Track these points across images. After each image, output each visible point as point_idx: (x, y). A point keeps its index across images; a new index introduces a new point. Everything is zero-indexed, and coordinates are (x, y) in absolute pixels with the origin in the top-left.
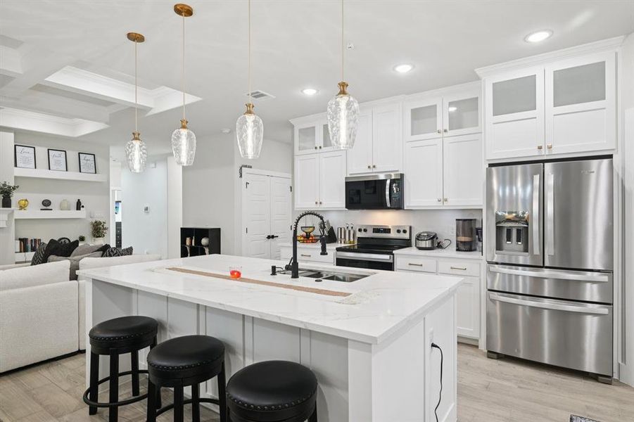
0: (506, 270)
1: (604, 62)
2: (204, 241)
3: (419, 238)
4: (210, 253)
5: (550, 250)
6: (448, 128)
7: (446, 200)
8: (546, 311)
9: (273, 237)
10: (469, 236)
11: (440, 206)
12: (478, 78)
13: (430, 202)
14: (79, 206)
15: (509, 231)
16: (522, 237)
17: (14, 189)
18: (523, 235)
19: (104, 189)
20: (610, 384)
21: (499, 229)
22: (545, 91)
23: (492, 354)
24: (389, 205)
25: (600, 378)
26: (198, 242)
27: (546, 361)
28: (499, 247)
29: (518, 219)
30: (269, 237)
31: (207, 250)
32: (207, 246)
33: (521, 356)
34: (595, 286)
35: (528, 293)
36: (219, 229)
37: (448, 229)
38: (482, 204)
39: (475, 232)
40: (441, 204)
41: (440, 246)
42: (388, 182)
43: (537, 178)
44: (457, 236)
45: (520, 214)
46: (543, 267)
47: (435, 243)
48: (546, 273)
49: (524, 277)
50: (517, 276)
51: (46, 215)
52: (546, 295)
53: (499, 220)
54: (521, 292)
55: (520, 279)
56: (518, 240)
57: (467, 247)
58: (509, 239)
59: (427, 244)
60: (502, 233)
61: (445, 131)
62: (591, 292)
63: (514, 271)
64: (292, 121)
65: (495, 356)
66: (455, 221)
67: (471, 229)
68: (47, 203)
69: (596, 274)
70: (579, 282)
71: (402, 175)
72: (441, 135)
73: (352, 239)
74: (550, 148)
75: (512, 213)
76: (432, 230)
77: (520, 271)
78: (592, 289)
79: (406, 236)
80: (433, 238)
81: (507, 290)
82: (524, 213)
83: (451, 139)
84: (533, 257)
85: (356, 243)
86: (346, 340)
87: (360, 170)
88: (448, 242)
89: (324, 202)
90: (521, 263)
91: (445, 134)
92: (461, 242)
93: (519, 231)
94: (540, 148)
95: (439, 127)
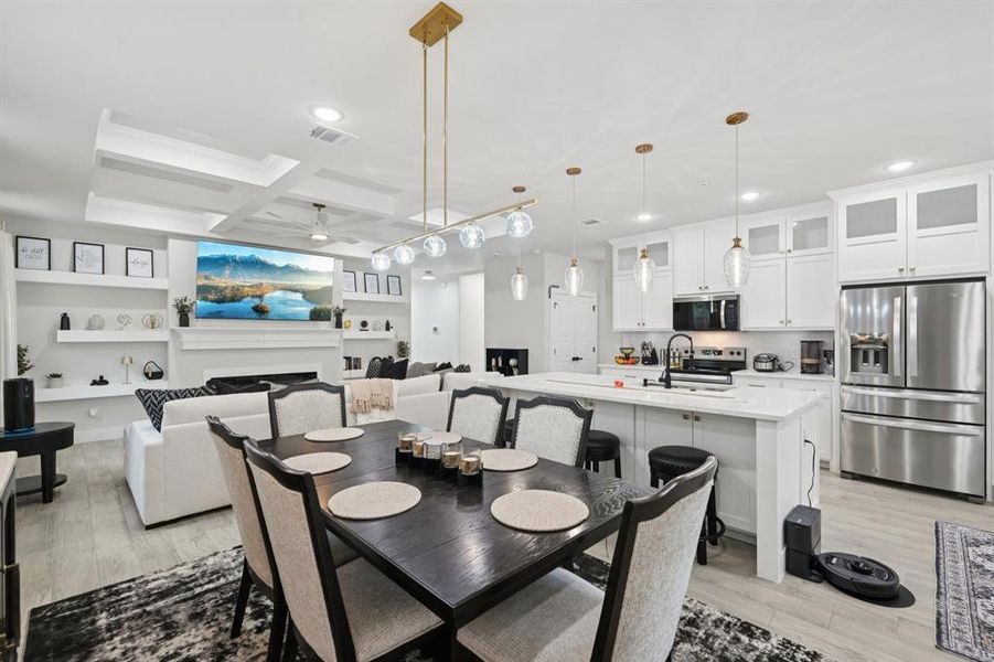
0: (859, 390)
1: (976, 185)
2: (512, 362)
3: (757, 359)
4: (519, 374)
5: (913, 371)
6: (792, 249)
7: (790, 322)
8: (907, 432)
9: (577, 359)
10: (816, 357)
11: (782, 327)
12: (828, 198)
13: (772, 323)
14: (388, 327)
15: (866, 353)
16: (881, 358)
17: (343, 310)
18: (882, 356)
19: (406, 310)
20: (982, 504)
21: (854, 351)
22: (907, 213)
23: (845, 474)
24: (723, 326)
25: (971, 498)
26: (506, 362)
27: (908, 480)
28: (854, 368)
29: (872, 341)
30: (574, 359)
31: (515, 371)
32: (516, 367)
33: (877, 475)
34: (967, 407)
35: (885, 413)
36: (527, 350)
37: (791, 352)
38: (834, 325)
39: (822, 353)
40: (784, 325)
41: (781, 369)
42: (723, 303)
43: (898, 301)
44: (802, 358)
45: (876, 335)
46: (906, 388)
47: (776, 365)
48: (907, 394)
49: (880, 397)
50: (871, 397)
51: (364, 335)
52: (907, 415)
53: (854, 342)
54: (876, 412)
55: (876, 400)
56: (876, 361)
57: (815, 369)
58: (866, 360)
59: (768, 366)
60: (859, 354)
61: (789, 251)
62: (962, 413)
63: (868, 391)
64: (610, 242)
65: (850, 476)
66: (799, 344)
67: (819, 351)
68: (364, 324)
69: (968, 395)
70: (947, 403)
71: (738, 296)
72: (783, 255)
73: (677, 361)
74: (913, 270)
75: (865, 335)
76: (773, 352)
77: (876, 392)
78: (963, 410)
79: (741, 358)
80: (774, 360)
81: (860, 410)
82: (880, 335)
83: (795, 260)
84: (893, 378)
85: (682, 365)
86: (755, 420)
87: (689, 290)
88: (789, 365)
89: (647, 323)
90: (876, 383)
91: (790, 255)
92: (808, 365)
93: (877, 353)
94: (901, 270)
95: (782, 248)
